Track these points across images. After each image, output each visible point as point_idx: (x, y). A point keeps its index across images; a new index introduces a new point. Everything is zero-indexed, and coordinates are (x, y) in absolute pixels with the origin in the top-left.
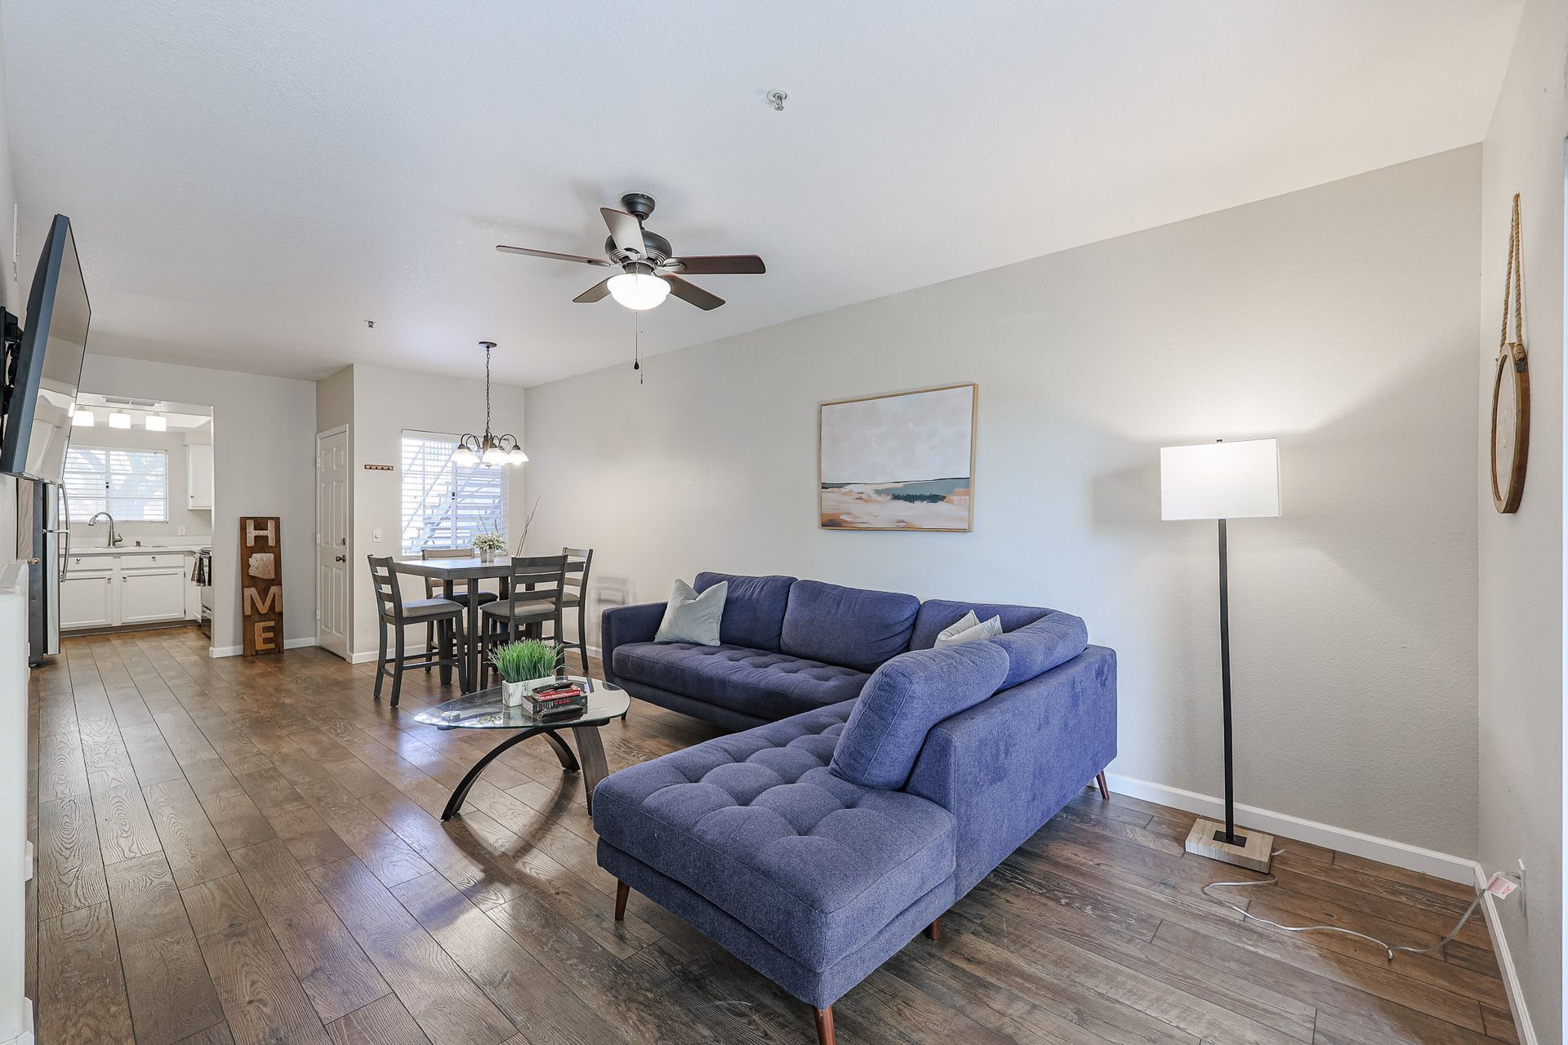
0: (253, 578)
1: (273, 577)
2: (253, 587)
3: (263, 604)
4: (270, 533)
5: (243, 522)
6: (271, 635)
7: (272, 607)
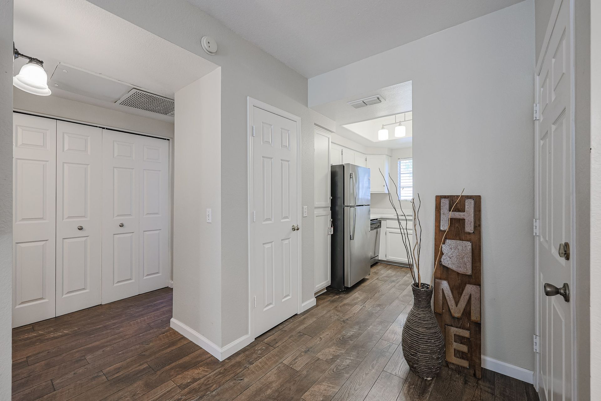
0: (446, 269)
1: (469, 272)
2: (445, 280)
3: (457, 306)
4: (468, 215)
5: (439, 199)
6: (465, 348)
7: (467, 312)
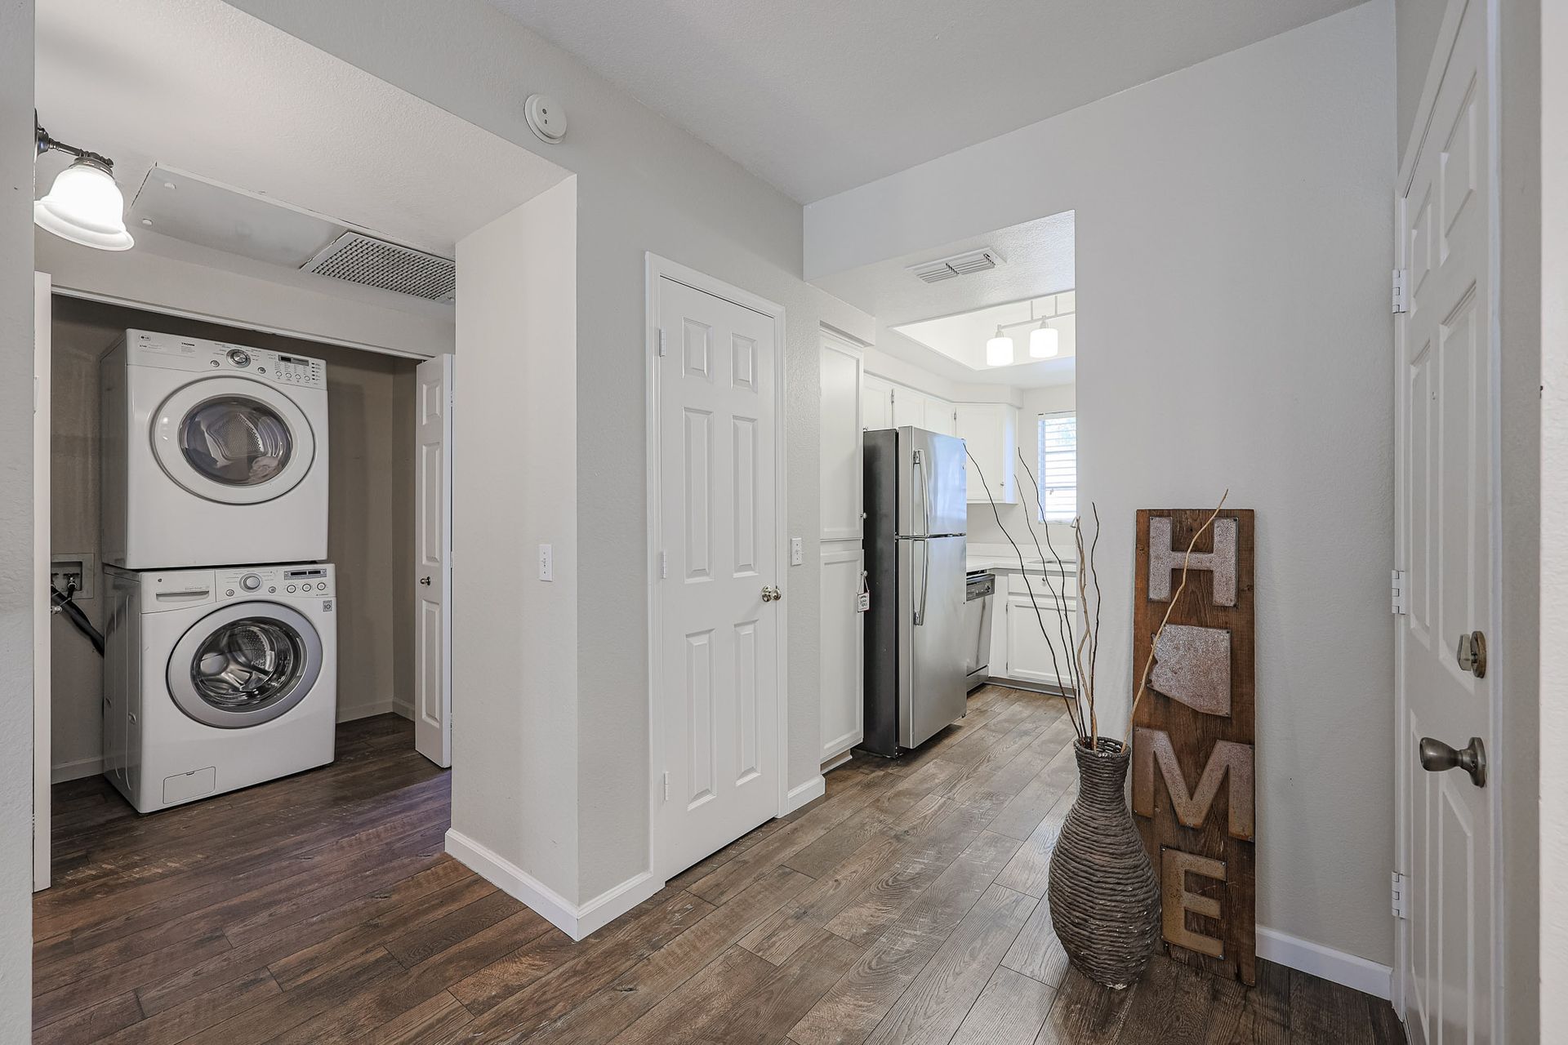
0: (1164, 700)
1: (1224, 709)
2: (1160, 729)
3: (1191, 797)
4: (1222, 562)
5: (1145, 518)
6: (1211, 908)
7: (1218, 814)
